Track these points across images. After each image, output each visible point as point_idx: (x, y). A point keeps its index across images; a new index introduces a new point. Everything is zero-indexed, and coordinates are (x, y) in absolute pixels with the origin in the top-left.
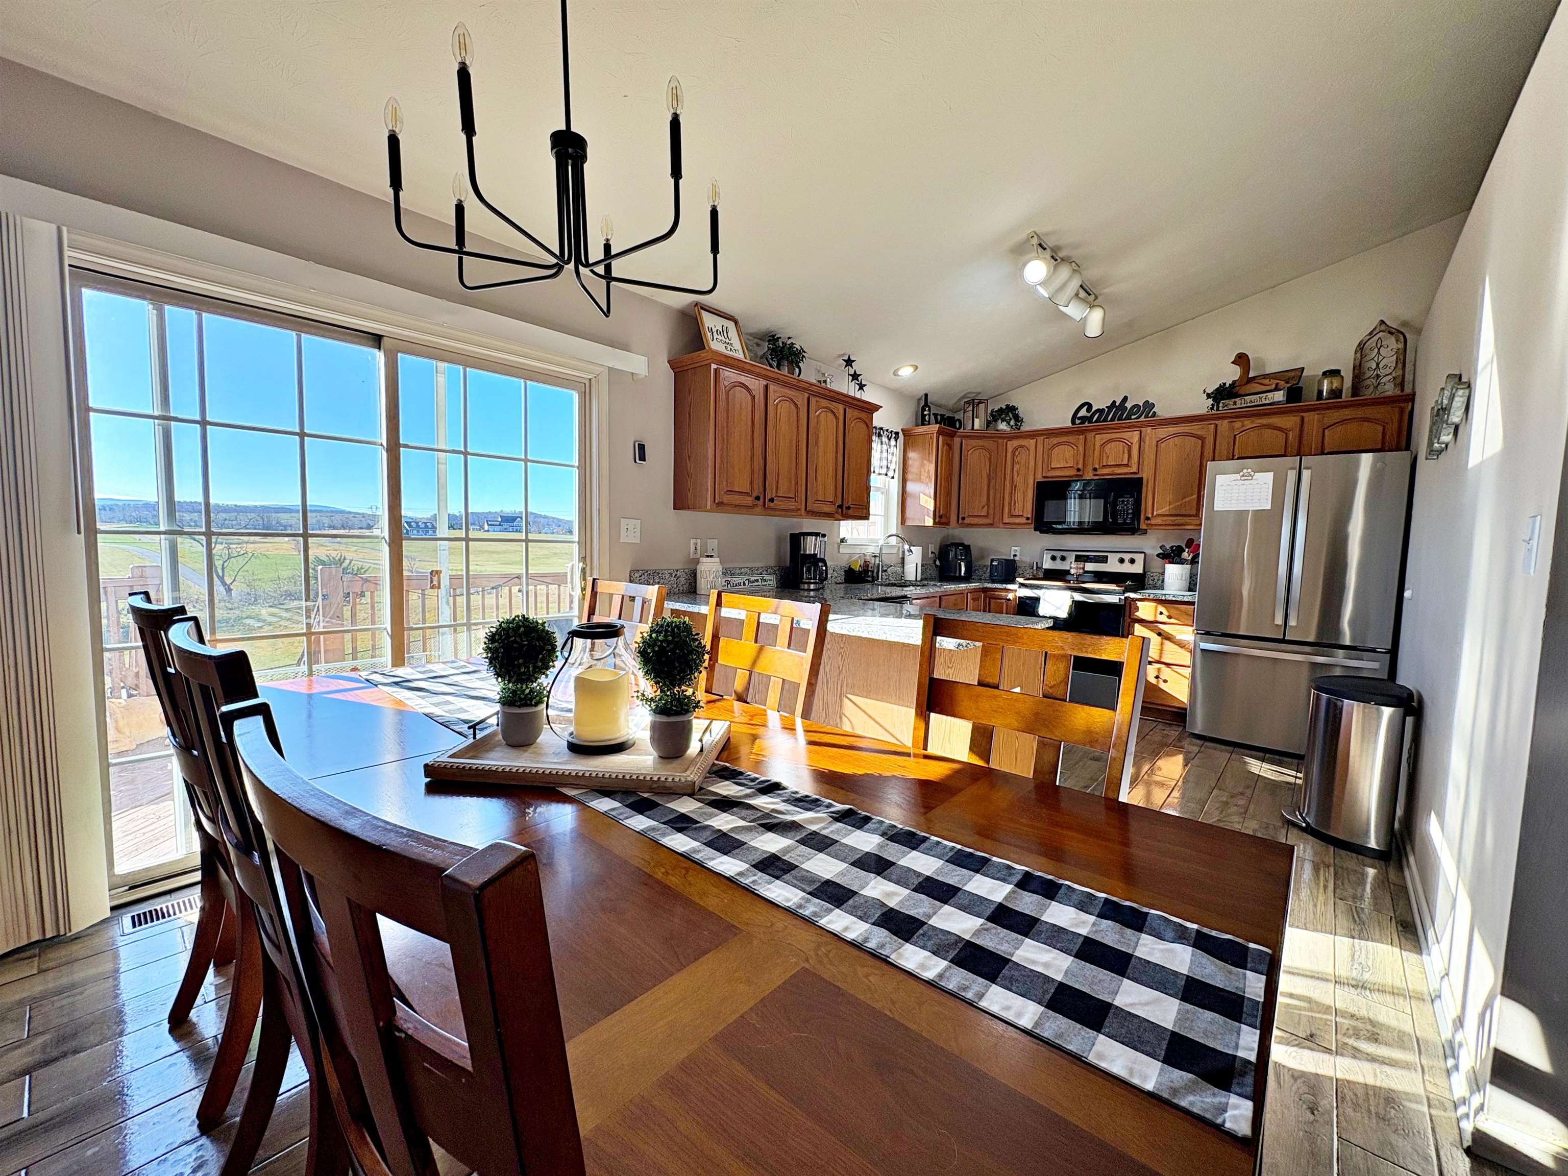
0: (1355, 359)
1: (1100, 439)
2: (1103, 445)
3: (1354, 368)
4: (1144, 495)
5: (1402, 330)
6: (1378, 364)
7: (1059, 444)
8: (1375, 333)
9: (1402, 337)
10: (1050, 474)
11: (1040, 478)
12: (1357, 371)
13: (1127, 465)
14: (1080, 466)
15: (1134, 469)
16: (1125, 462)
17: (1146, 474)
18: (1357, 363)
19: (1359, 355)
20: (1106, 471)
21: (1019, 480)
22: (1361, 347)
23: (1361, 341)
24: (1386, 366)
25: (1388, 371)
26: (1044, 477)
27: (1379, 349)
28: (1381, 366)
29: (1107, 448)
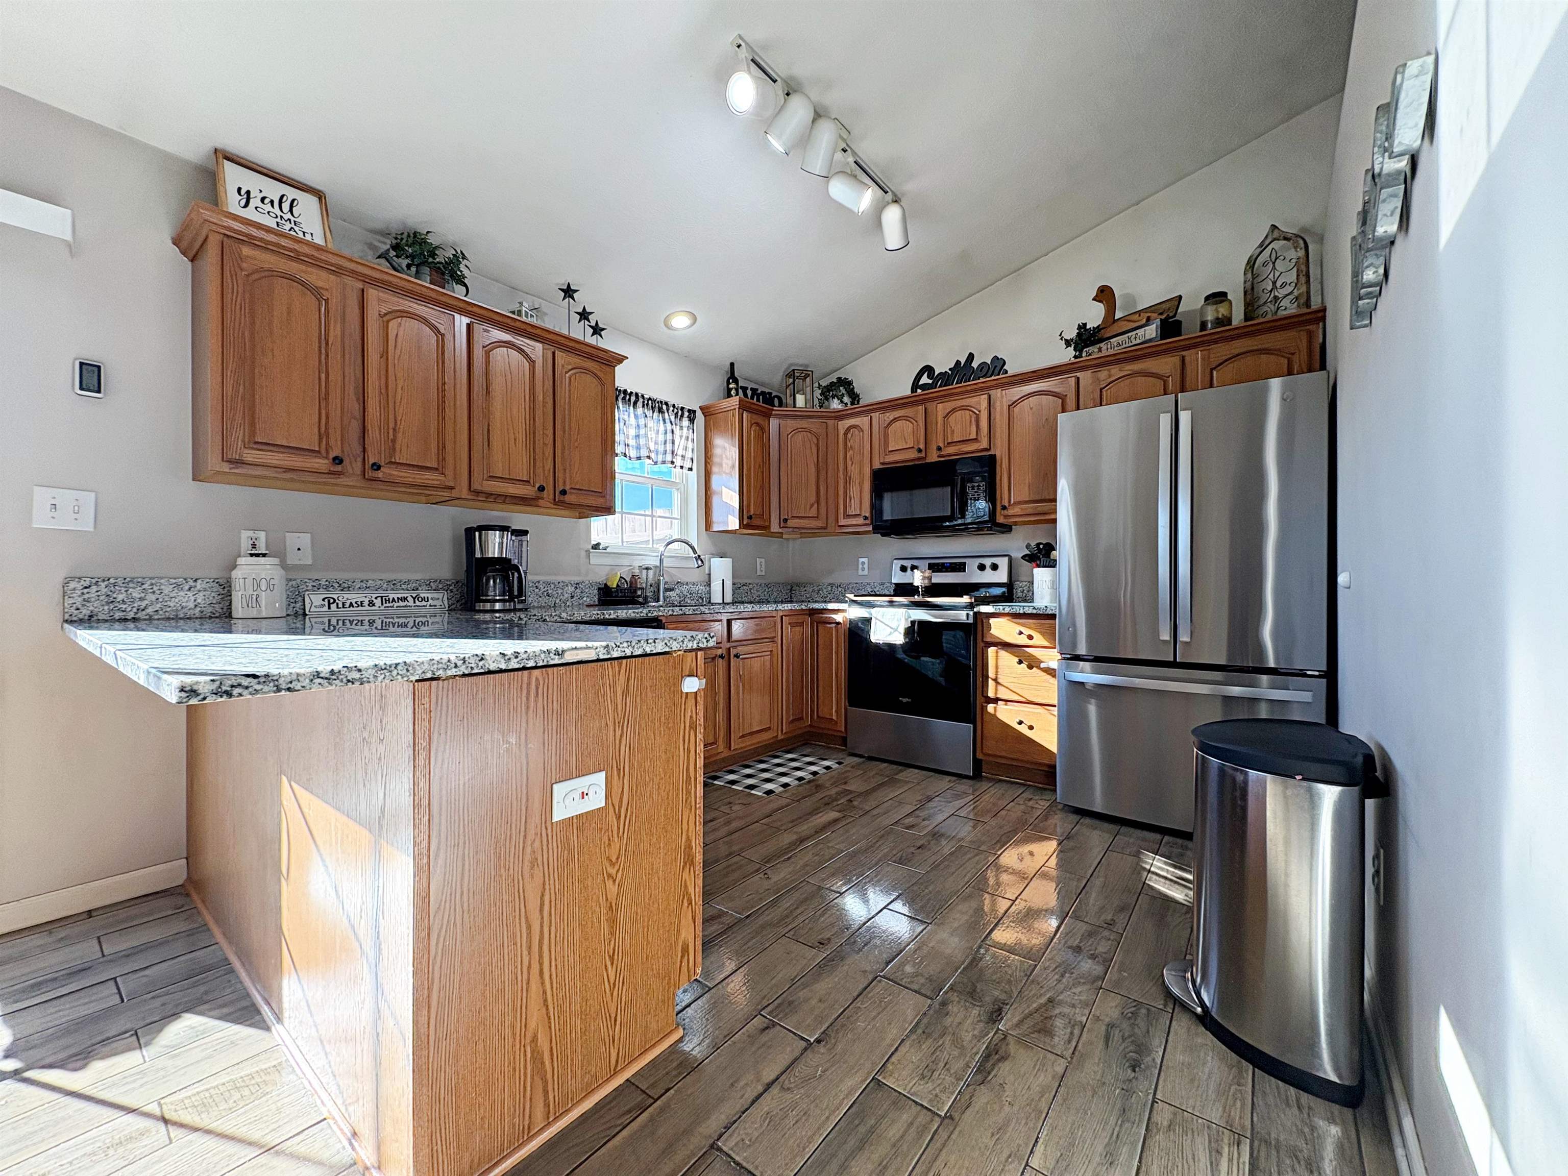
0: (1245, 282)
1: (941, 409)
2: (947, 416)
3: (1245, 293)
4: (998, 478)
5: (1302, 235)
6: (1274, 283)
7: (896, 419)
8: (1267, 242)
9: (1301, 242)
10: (890, 458)
11: (877, 466)
12: (1249, 297)
13: (976, 440)
14: (922, 446)
15: (984, 444)
16: (973, 436)
17: (999, 451)
18: (1249, 284)
19: (1249, 275)
20: (951, 450)
21: (853, 470)
22: (1251, 263)
23: (1251, 257)
24: (1283, 285)
25: (1288, 289)
26: (882, 464)
27: (1274, 263)
28: (1278, 284)
29: (952, 419)
